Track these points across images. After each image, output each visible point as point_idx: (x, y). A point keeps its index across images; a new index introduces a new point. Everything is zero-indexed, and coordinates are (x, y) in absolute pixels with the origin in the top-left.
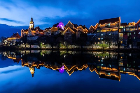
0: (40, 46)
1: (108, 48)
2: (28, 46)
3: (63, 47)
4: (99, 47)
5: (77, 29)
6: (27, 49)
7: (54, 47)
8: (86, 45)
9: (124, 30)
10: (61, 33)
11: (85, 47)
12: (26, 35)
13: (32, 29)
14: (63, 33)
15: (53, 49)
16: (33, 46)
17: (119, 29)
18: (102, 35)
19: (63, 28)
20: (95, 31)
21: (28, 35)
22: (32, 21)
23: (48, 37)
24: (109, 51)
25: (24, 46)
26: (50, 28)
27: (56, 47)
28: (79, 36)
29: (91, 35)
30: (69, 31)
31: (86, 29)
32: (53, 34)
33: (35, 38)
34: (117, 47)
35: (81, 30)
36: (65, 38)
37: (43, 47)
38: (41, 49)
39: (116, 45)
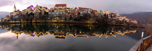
0: (20, 21)
1: (60, 21)
2: (14, 22)
3: (34, 21)
4: (55, 21)
5: (42, 9)
6: (13, 23)
7: (28, 21)
8: (48, 20)
9: (68, 11)
10: (32, 12)
11: (47, 21)
12: (12, 16)
13: (15, 12)
14: (34, 12)
15: (28, 23)
16: (16, 22)
17: (66, 11)
18: (57, 13)
19: (33, 9)
20: (53, 11)
21: (14, 15)
22: (15, 7)
23: (24, 15)
24: (61, 23)
25: (12, 22)
26: (25, 10)
27: (30, 21)
28: (44, 14)
29: (50, 13)
30: (37, 11)
31: (47, 10)
32: (27, 13)
33: (17, 17)
34: (65, 21)
35: (44, 10)
36: (35, 16)
37: (22, 22)
38: (21, 23)
39: (64, 20)
